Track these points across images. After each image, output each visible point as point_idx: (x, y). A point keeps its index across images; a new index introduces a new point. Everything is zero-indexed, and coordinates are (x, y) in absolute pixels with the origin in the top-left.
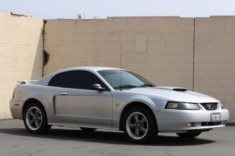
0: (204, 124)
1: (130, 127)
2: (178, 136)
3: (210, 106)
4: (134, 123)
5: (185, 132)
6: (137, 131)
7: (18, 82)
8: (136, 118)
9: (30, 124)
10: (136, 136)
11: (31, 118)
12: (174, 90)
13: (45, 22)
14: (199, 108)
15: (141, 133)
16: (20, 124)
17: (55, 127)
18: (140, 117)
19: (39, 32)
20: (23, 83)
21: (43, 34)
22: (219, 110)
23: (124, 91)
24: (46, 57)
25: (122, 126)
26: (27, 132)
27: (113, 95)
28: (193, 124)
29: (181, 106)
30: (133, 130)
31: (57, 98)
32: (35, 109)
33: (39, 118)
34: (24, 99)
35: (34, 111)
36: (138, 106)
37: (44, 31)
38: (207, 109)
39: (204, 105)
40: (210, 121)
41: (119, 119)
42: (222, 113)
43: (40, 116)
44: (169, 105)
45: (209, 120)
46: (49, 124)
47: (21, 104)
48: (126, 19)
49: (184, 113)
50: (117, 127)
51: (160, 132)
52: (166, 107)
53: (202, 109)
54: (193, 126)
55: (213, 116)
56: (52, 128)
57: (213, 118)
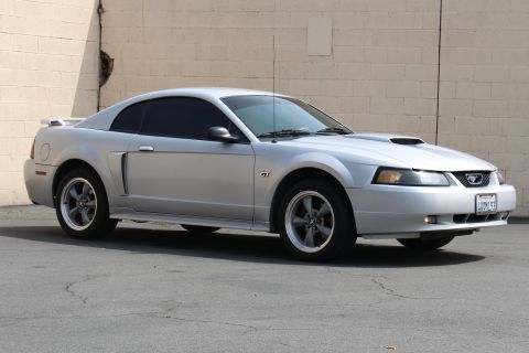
0: (458, 218)
1: (293, 225)
2: (401, 245)
3: (473, 178)
4: (303, 217)
5: (418, 236)
6: (310, 234)
7: (42, 122)
8: (308, 205)
9: (71, 216)
10: (308, 245)
11: (72, 203)
12: (394, 141)
14: (449, 184)
15: (319, 239)
16: (47, 217)
17: (126, 223)
18: (317, 203)
19: (90, 9)
20: (55, 123)
21: (99, 14)
22: (494, 187)
23: (282, 143)
24: (106, 65)
25: (277, 223)
26: (63, 235)
27: (255, 153)
28: (435, 218)
29: (407, 177)
30: (301, 232)
31: (131, 158)
32: (82, 184)
33: (90, 203)
34: (58, 159)
35: (79, 186)
36: (313, 177)
37: (100, 6)
38: (467, 184)
39: (461, 175)
40: (473, 211)
41: (269, 207)
42: (501, 193)
43: (92, 197)
44: (381, 174)
45: (471, 210)
46: (111, 217)
47: (51, 172)
49: (414, 194)
50: (265, 225)
51: (360, 236)
52: (375, 181)
53: (456, 184)
54: (436, 223)
55: (479, 200)
56: (119, 225)
57: (479, 206)
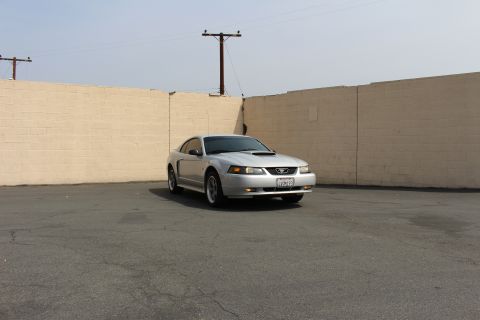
0: (266, 189)
3: (282, 171)
12: (254, 154)
13: (244, 100)
19: (238, 109)
23: (211, 156)
28: (254, 189)
29: (242, 170)
30: (211, 192)
36: (211, 170)
44: (233, 168)
45: (275, 186)
46: (177, 185)
48: (302, 91)
53: (266, 173)
54: (255, 191)
55: (280, 181)
57: (280, 183)
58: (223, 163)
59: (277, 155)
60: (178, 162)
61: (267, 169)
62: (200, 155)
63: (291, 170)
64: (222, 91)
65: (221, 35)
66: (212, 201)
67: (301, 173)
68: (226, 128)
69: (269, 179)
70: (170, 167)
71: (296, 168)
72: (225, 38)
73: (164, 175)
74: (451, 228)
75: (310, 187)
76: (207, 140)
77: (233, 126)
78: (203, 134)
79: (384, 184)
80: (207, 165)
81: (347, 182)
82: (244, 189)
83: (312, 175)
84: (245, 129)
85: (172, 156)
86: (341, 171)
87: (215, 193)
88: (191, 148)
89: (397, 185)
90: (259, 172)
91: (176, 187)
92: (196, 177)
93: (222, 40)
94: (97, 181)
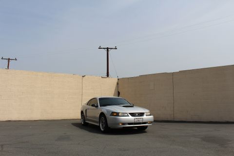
0: (129, 124)
3: (137, 114)
6: (103, 127)
8: (103, 120)
13: (118, 79)
19: (116, 84)
23: (102, 107)
28: (124, 124)
29: (118, 114)
30: (102, 125)
36: (102, 114)
37: (118, 84)
38: (132, 116)
44: (113, 113)
45: (133, 122)
48: (146, 75)
53: (129, 116)
57: (136, 121)
58: (108, 111)
59: (135, 107)
60: (86, 110)
61: (130, 114)
62: (97, 107)
63: (142, 114)
64: (108, 75)
65: (108, 49)
66: (102, 130)
67: (146, 115)
68: (110, 94)
69: (131, 118)
70: (82, 112)
71: (144, 113)
72: (109, 50)
73: (79, 116)
74: (222, 142)
75: (151, 122)
76: (100, 99)
77: (113, 92)
78: (99, 96)
79: (187, 120)
80: (100, 112)
81: (169, 120)
82: (118, 124)
83: (152, 117)
84: (119, 94)
85: (83, 107)
86: (166, 114)
87: (104, 125)
88: (92, 103)
89: (195, 120)
90: (126, 115)
91: (85, 122)
92: (95, 117)
93: (108, 51)
94: (45, 119)
